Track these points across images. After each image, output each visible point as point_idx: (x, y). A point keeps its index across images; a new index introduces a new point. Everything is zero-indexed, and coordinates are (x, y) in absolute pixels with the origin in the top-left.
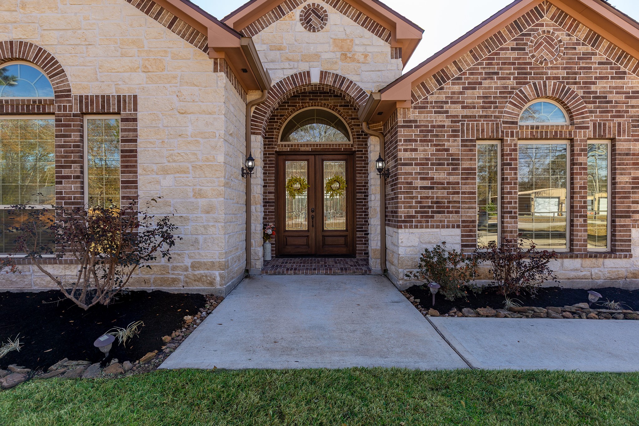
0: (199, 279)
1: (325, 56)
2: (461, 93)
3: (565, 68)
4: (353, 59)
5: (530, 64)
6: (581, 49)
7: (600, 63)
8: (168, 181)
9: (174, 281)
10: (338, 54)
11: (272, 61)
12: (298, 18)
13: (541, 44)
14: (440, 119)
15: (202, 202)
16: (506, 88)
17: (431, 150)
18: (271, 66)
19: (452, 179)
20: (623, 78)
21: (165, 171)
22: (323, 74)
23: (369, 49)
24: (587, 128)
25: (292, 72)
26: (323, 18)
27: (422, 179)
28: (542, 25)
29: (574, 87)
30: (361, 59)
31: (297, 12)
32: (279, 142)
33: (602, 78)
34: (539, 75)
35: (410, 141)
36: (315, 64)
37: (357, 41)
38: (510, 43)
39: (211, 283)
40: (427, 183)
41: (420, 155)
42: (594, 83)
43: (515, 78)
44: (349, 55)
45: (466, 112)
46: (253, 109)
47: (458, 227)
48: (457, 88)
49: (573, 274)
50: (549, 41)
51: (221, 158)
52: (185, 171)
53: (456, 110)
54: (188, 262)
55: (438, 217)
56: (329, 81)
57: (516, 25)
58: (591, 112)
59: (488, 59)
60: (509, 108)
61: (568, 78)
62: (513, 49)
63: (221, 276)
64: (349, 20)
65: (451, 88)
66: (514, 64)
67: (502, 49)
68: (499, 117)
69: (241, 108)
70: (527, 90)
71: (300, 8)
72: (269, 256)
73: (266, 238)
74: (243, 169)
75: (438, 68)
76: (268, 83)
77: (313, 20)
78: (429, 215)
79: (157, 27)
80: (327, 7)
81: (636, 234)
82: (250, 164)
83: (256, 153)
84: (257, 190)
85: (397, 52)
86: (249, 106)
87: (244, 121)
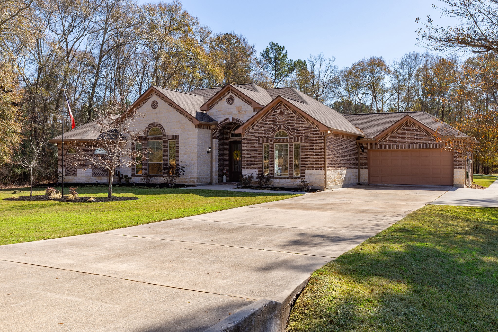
0: (192, 182)
1: (234, 112)
2: (258, 129)
3: (286, 121)
4: (242, 113)
5: (277, 120)
6: (291, 115)
7: (296, 119)
8: (185, 156)
9: (187, 182)
10: (237, 112)
11: (219, 115)
12: (226, 100)
13: (280, 114)
14: (253, 137)
15: (193, 162)
16: (270, 127)
17: (250, 146)
18: (218, 117)
19: (256, 155)
20: (303, 123)
21: (185, 154)
22: (233, 119)
23: (247, 109)
24: (293, 139)
25: (224, 118)
26: (233, 100)
27: (248, 155)
28: (280, 108)
29: (289, 127)
30: (244, 113)
31: (226, 98)
32: (230, 137)
33: (297, 124)
34: (279, 123)
35: (245, 144)
36: (230, 115)
37: (243, 107)
38: (271, 114)
39: (194, 183)
40: (249, 156)
41: (247, 148)
42: (295, 125)
43: (273, 125)
44: (241, 112)
45: (259, 135)
46: (213, 131)
47: (257, 169)
48: (257, 128)
49: (288, 184)
50: (282, 113)
51: (197, 151)
52: (189, 154)
53: (257, 134)
54: (189, 177)
55: (252, 166)
56: (235, 121)
57: (273, 109)
58: (294, 134)
59: (265, 119)
60: (271, 134)
61: (287, 124)
62: (272, 116)
63: (197, 181)
64: (240, 100)
65: (256, 128)
66: (272, 120)
67: (269, 116)
68: (268, 136)
69: (207, 133)
70: (276, 128)
71: (226, 97)
72: (225, 181)
73: (223, 174)
74: (208, 151)
75: (252, 122)
76: (216, 123)
77: (230, 101)
78: (250, 165)
79: (183, 117)
80: (234, 96)
81: (307, 172)
82: (210, 149)
83: (214, 145)
84: (214, 157)
85: (255, 110)
86: (212, 130)
87: (209, 136)
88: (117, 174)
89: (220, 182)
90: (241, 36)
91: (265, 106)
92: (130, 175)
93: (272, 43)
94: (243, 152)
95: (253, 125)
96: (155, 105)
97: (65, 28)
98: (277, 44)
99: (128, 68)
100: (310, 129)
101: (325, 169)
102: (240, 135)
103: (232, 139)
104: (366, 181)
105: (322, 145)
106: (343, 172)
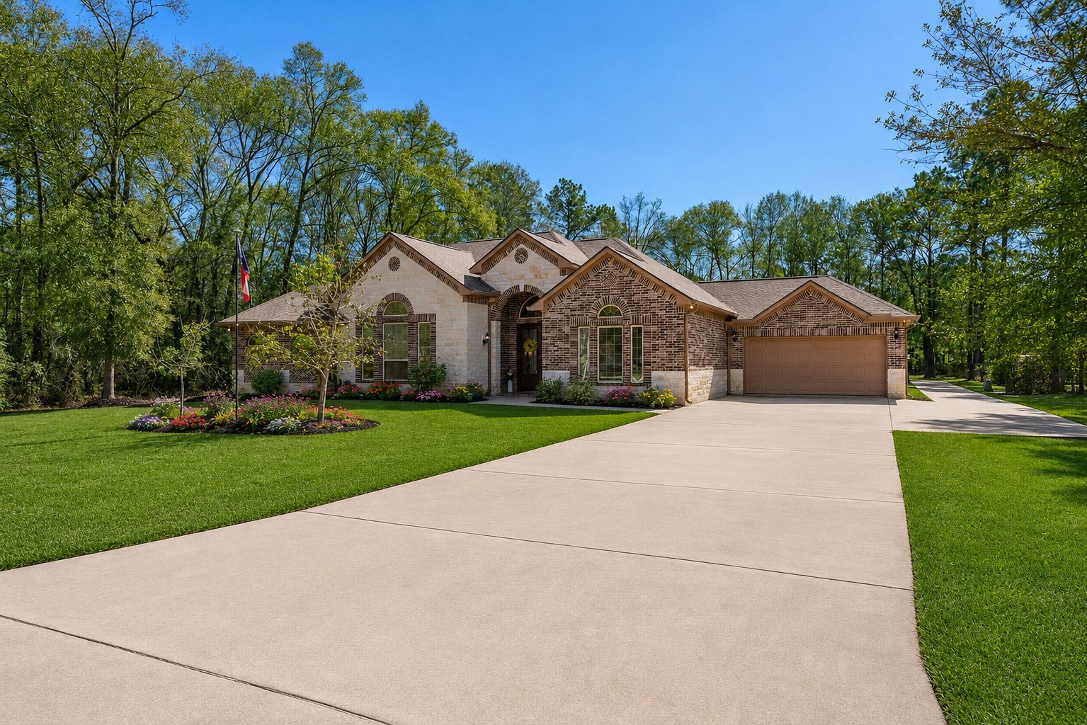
1: (526, 276)
2: (570, 304)
3: (619, 289)
4: (541, 278)
5: (602, 287)
6: (626, 279)
7: (636, 286)
8: (447, 349)
10: (533, 275)
11: (502, 281)
12: (514, 257)
13: (607, 277)
14: (561, 317)
15: (459, 358)
16: (591, 300)
17: (557, 332)
18: (500, 283)
19: (566, 346)
20: (648, 293)
21: (446, 345)
22: (526, 286)
23: (549, 272)
24: (629, 319)
25: (510, 286)
26: (526, 256)
27: (553, 346)
28: (608, 267)
29: (623, 299)
30: (545, 277)
31: (514, 252)
32: (519, 318)
33: (637, 293)
34: (607, 293)
35: (548, 328)
36: (521, 281)
37: (542, 268)
38: (592, 278)
40: (556, 348)
41: (551, 335)
42: (633, 296)
43: (595, 295)
44: (538, 275)
45: (572, 313)
46: (492, 307)
47: (568, 370)
48: (569, 301)
50: (611, 275)
51: (466, 339)
52: (452, 345)
53: (568, 312)
55: (559, 365)
56: (529, 291)
57: (596, 269)
58: (631, 311)
60: (592, 310)
61: (620, 294)
62: (594, 281)
64: (539, 256)
65: (566, 301)
67: (589, 281)
68: (587, 315)
69: (482, 310)
70: (600, 300)
71: (515, 250)
72: (510, 389)
73: (509, 378)
74: (484, 341)
75: (558, 293)
76: (497, 294)
77: (521, 257)
78: (556, 364)
79: (444, 285)
80: (527, 249)
81: (654, 374)
82: (487, 338)
83: (493, 330)
84: (494, 351)
85: (563, 272)
86: (490, 305)
87: (486, 314)
88: (333, 378)
89: (504, 392)
90: (519, 167)
91: (580, 267)
92: (353, 381)
93: (563, 179)
94: (544, 342)
95: (561, 296)
96: (394, 264)
97: (247, 149)
98: (570, 181)
99: (345, 215)
100: (660, 302)
101: (686, 370)
102: (539, 313)
103: (522, 320)
104: (741, 389)
105: (681, 329)
106: (708, 373)
